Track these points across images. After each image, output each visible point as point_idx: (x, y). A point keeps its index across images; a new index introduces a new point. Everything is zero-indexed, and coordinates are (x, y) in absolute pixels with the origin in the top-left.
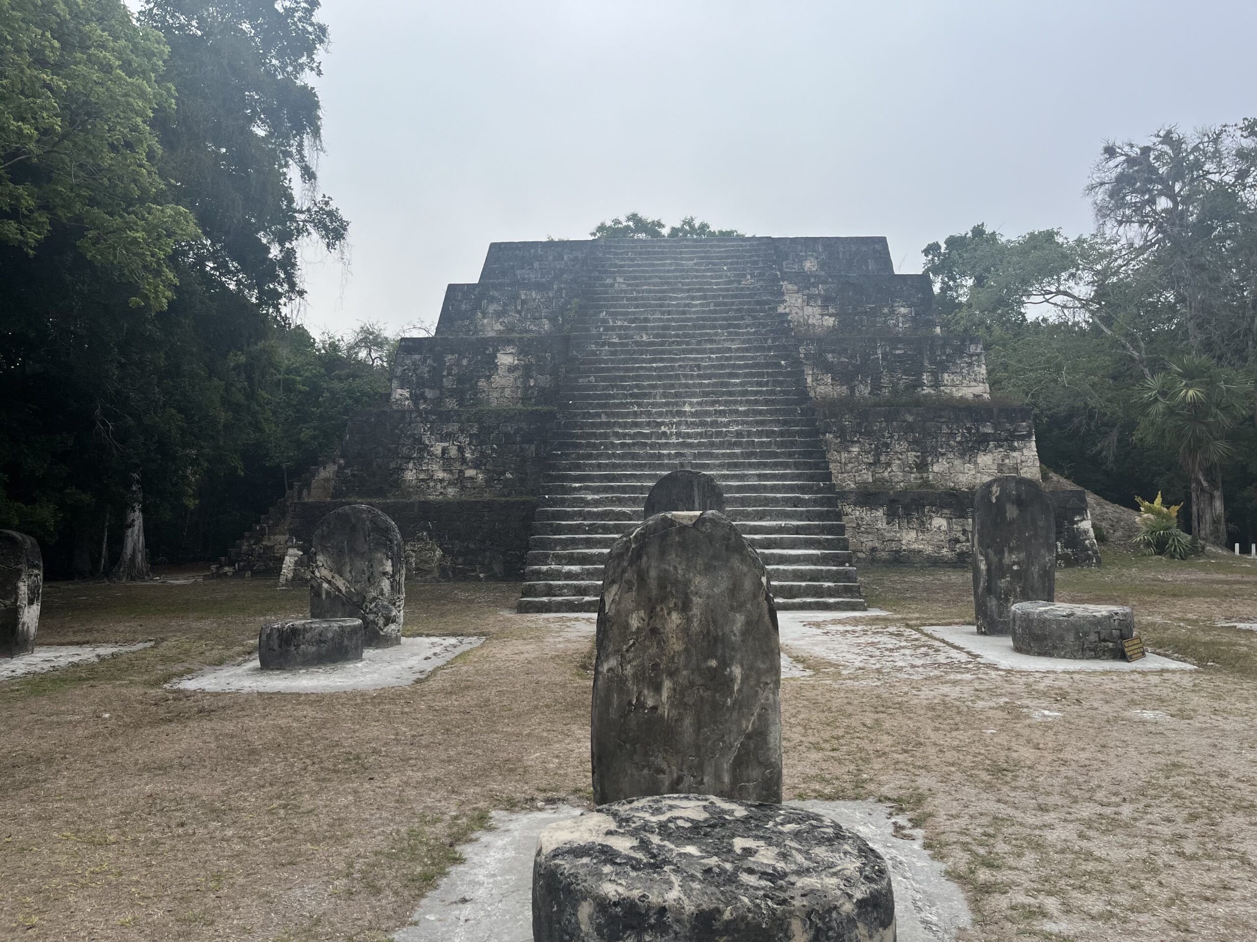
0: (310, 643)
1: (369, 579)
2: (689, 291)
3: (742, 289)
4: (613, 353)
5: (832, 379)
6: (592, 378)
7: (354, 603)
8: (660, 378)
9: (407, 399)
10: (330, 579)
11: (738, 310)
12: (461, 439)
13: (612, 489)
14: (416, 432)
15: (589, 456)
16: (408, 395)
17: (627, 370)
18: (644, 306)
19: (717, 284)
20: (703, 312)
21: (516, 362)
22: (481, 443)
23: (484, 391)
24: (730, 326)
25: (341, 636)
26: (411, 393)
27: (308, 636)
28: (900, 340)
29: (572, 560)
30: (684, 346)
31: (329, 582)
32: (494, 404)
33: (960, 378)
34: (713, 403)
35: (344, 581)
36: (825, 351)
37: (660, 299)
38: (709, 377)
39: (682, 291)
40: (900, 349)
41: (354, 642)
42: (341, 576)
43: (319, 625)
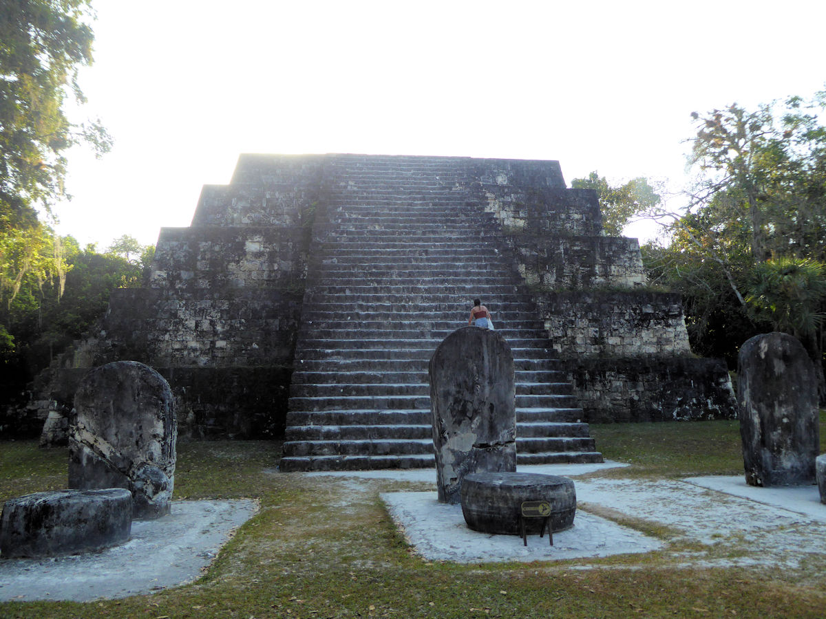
0: (66, 523)
1: (137, 442)
2: (410, 193)
3: (454, 193)
4: (351, 240)
5: (526, 269)
6: (335, 259)
7: (119, 469)
8: (394, 260)
9: (164, 279)
10: (92, 442)
11: (453, 209)
12: (213, 314)
13: (361, 355)
14: (172, 307)
15: (338, 325)
16: (165, 276)
17: (365, 253)
18: (375, 204)
19: (432, 189)
20: (424, 210)
21: (262, 249)
22: (232, 318)
23: (234, 274)
24: (447, 221)
25: (106, 513)
26: (168, 274)
27: (64, 515)
28: (577, 239)
29: (329, 420)
30: (411, 236)
31: (91, 446)
32: (242, 284)
33: (624, 270)
34: (443, 282)
35: (109, 445)
36: (519, 246)
37: (387, 199)
38: (435, 260)
39: (404, 194)
40: (578, 246)
41: (122, 518)
42: (105, 439)
43: (78, 499)
